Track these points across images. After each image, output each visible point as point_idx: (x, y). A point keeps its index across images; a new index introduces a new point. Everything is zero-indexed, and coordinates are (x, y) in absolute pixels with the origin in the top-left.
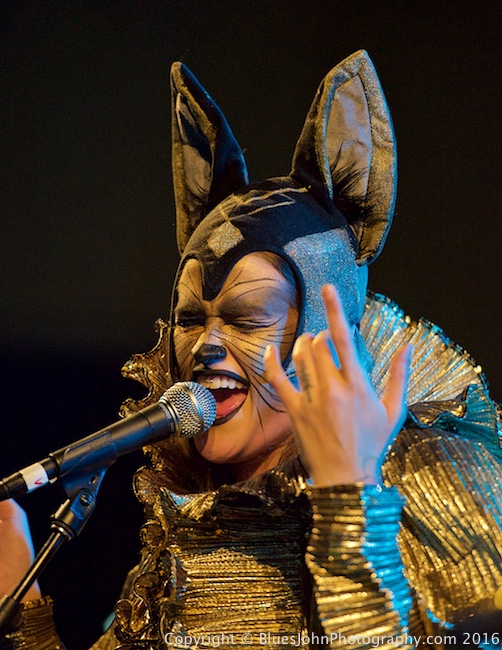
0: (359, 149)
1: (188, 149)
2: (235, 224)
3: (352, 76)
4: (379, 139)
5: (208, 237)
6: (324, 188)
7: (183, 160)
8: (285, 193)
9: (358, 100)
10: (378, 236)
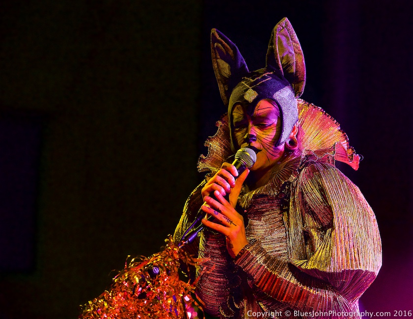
0: (290, 55)
1: (219, 61)
2: (254, 89)
3: (283, 28)
4: (297, 51)
5: (244, 95)
6: (280, 71)
7: (218, 65)
8: (267, 75)
9: (286, 36)
10: (303, 87)
